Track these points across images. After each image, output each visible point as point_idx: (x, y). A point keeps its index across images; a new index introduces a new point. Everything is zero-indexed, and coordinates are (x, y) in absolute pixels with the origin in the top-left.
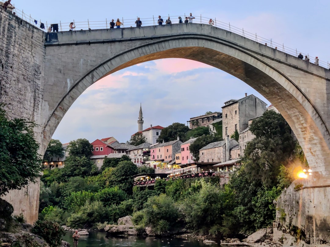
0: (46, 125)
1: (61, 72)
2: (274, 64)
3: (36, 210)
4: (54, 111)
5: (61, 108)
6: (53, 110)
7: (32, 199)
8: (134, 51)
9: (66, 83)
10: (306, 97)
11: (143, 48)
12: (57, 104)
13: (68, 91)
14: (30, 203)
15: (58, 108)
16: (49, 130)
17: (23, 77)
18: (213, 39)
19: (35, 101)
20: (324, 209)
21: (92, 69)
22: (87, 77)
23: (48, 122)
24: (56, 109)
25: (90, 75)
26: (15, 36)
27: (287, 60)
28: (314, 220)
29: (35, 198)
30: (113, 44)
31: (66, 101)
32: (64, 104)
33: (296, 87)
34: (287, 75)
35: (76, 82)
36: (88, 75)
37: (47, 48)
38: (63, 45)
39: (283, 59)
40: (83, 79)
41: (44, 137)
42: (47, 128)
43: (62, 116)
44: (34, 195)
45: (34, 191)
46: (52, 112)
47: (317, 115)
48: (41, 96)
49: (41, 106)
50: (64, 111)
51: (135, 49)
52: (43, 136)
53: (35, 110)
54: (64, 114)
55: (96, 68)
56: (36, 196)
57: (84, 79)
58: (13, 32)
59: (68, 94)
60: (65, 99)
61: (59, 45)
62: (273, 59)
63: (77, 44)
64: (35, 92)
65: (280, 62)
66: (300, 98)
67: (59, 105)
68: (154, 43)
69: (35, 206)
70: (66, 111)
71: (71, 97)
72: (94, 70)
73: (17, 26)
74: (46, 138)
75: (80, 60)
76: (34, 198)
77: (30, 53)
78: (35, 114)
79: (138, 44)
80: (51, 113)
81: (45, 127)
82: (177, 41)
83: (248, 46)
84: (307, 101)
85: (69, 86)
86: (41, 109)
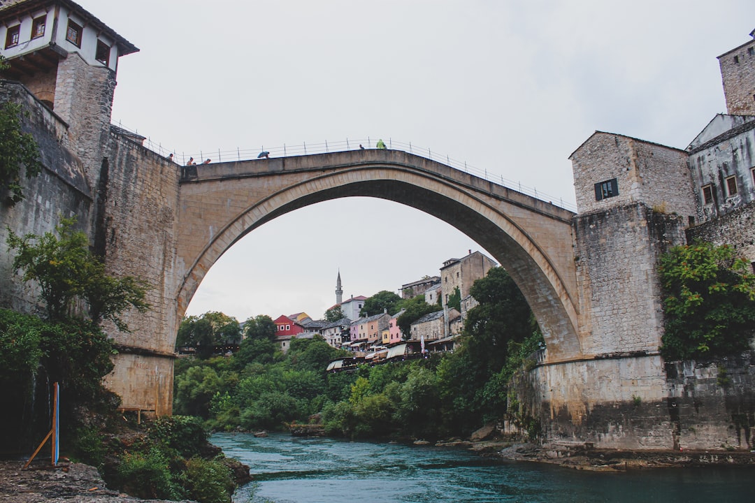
0: (181, 289)
1: (201, 218)
3: (169, 404)
4: (191, 270)
5: (201, 265)
6: (190, 268)
7: (163, 388)
8: (300, 186)
9: (208, 231)
11: (313, 183)
12: (196, 260)
13: (210, 242)
14: (160, 394)
15: (197, 266)
16: (185, 295)
17: (147, 224)
19: (165, 256)
21: (243, 212)
22: (236, 224)
23: (183, 284)
24: (194, 266)
25: (240, 221)
26: (137, 170)
29: (168, 388)
30: (271, 178)
31: (207, 256)
32: (205, 261)
35: (221, 230)
36: (237, 220)
37: (183, 187)
38: (205, 181)
39: (502, 195)
40: (230, 225)
41: (179, 305)
42: (183, 293)
43: (201, 275)
44: (165, 383)
45: (165, 378)
46: (189, 271)
48: (173, 250)
49: (174, 263)
50: (206, 270)
51: (302, 184)
52: (177, 304)
53: (166, 269)
54: (205, 274)
55: (248, 211)
56: (168, 384)
57: (232, 226)
58: (135, 165)
59: (210, 246)
60: (206, 253)
61: (198, 182)
62: (489, 195)
63: (222, 180)
64: (165, 244)
65: (498, 198)
67: (198, 261)
68: (327, 176)
69: (167, 399)
70: (208, 269)
71: (215, 251)
72: (245, 213)
73: (140, 157)
74: (181, 307)
75: (227, 201)
76: (165, 387)
77: (159, 193)
78: (165, 273)
79: (305, 177)
80: (188, 273)
81: (179, 292)
82: (359, 173)
85: (212, 235)
86: (175, 267)
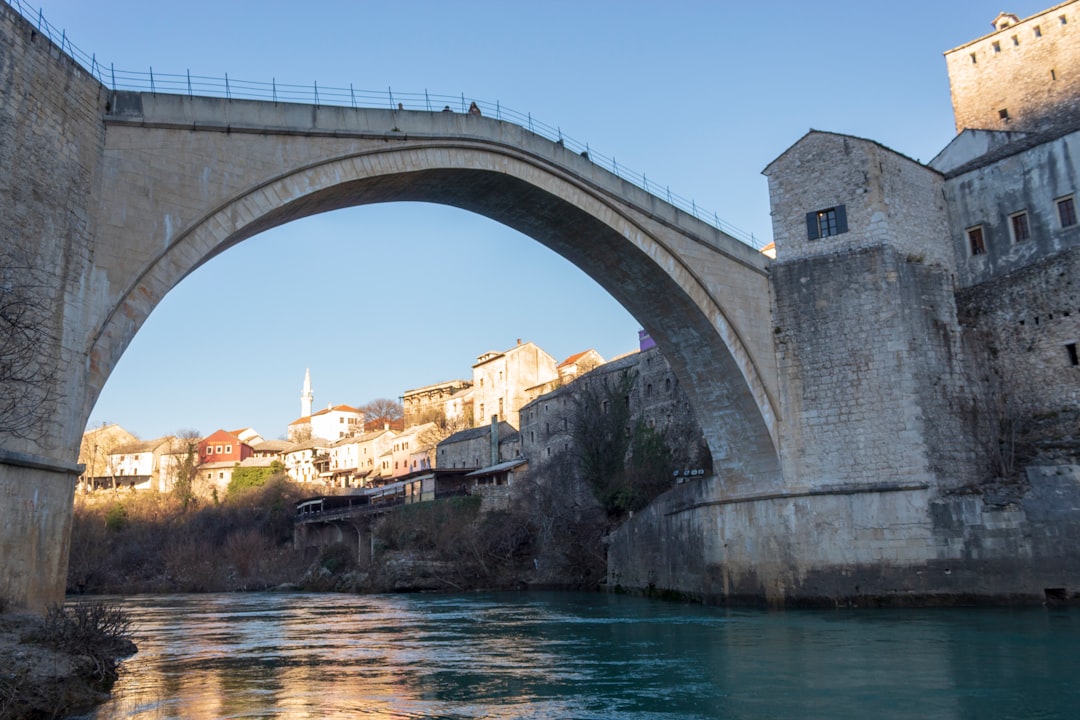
0: (100, 333)
1: (147, 195)
2: (652, 227)
3: (60, 572)
4: (124, 298)
5: (144, 289)
6: (121, 294)
7: (48, 539)
8: (344, 163)
9: (162, 225)
10: (716, 304)
11: (365, 159)
12: (134, 279)
13: (167, 246)
14: (40, 551)
15: (136, 291)
16: (107, 347)
17: (31, 187)
18: (526, 157)
19: (67, 262)
20: (749, 549)
21: (234, 196)
22: (219, 217)
23: (105, 324)
24: (129, 292)
25: (228, 212)
26: (11, 67)
27: (677, 219)
28: (725, 574)
29: (59, 537)
30: (289, 139)
31: (158, 273)
32: (154, 282)
33: (698, 280)
34: (680, 252)
35: (190, 225)
36: (221, 209)
37: (111, 130)
38: (157, 126)
39: (670, 218)
40: (207, 218)
41: (92, 366)
42: (102, 342)
43: (146, 312)
44: (53, 527)
45: (54, 517)
46: (120, 297)
47: (738, 344)
48: (86, 253)
49: (87, 279)
50: (154, 299)
51: (346, 158)
52: (88, 363)
53: (68, 288)
54: (152, 308)
55: (244, 196)
56: (59, 530)
57: (211, 220)
58: (7, 54)
59: (165, 253)
60: (155, 267)
61: (143, 125)
62: (651, 217)
63: (194, 129)
64: (68, 237)
65: (664, 223)
66: (704, 305)
67: (139, 280)
68: (391, 151)
69: (55, 562)
70: (158, 299)
71: (174, 263)
72: (239, 198)
73: (19, 40)
74: (98, 370)
75: (203, 171)
76: (53, 535)
77: (59, 128)
78: (67, 297)
79: (353, 146)
80: (115, 302)
81: (95, 340)
82: (445, 152)
83: (600, 181)
84: (717, 312)
85: (170, 232)
86: (88, 288)
